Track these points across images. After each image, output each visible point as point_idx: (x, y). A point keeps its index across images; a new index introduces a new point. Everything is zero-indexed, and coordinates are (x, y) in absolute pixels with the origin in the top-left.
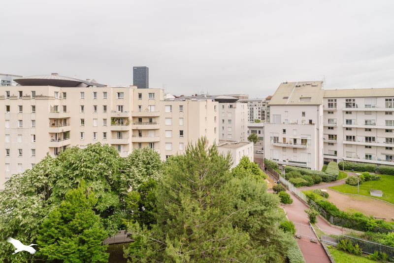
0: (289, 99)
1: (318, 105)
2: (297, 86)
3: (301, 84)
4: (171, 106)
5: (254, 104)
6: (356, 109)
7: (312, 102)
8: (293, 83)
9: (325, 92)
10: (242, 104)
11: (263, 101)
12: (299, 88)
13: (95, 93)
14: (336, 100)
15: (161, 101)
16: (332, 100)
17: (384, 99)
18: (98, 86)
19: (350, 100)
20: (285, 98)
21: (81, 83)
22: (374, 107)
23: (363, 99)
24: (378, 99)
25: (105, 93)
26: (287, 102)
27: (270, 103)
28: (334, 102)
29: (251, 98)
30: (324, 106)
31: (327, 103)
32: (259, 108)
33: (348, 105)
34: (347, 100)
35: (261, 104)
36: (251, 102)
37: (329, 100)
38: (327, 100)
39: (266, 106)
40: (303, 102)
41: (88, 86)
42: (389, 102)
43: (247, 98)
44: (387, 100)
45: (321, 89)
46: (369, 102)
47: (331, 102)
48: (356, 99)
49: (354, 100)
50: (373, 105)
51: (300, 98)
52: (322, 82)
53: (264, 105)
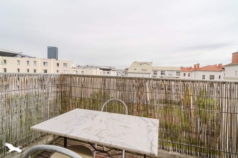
0: (137, 70)
1: (150, 74)
2: (140, 64)
3: (142, 63)
4: (77, 71)
5: (119, 72)
6: (165, 76)
7: (147, 72)
8: (139, 62)
9: (153, 67)
10: (114, 71)
11: (123, 70)
12: (141, 65)
13: (28, 62)
14: (157, 72)
15: (71, 68)
16: (155, 71)
17: (176, 72)
18: (29, 57)
19: (163, 72)
20: (135, 69)
21: (17, 54)
22: (172, 75)
23: (168, 71)
24: (174, 71)
25: (35, 62)
26: (136, 71)
27: (128, 71)
28: (156, 72)
29: (117, 69)
30: (152, 74)
31: (153, 72)
32: (121, 74)
33: (162, 74)
34: (161, 72)
35: (122, 72)
36: (117, 71)
37: (154, 71)
38: (153, 71)
39: (125, 73)
40: (143, 72)
41: (22, 57)
42: (178, 73)
43: (115, 68)
44: (177, 72)
45: (151, 66)
46: (170, 73)
47: (155, 72)
48: (165, 71)
49: (164, 72)
50: (171, 74)
51: (142, 70)
52: (152, 63)
53: (124, 73)
